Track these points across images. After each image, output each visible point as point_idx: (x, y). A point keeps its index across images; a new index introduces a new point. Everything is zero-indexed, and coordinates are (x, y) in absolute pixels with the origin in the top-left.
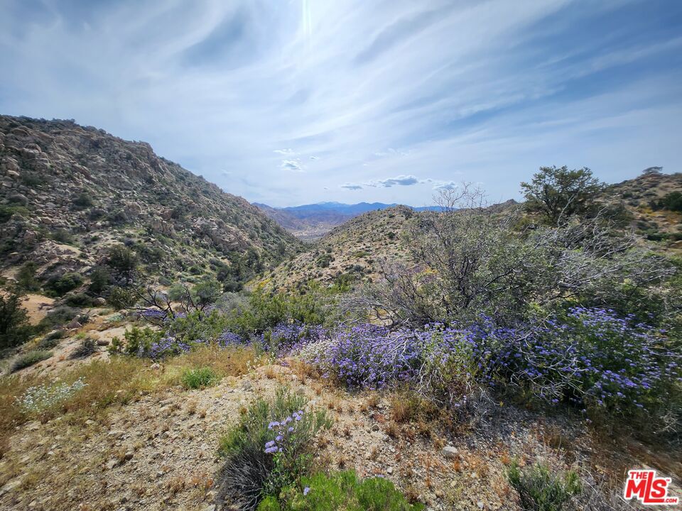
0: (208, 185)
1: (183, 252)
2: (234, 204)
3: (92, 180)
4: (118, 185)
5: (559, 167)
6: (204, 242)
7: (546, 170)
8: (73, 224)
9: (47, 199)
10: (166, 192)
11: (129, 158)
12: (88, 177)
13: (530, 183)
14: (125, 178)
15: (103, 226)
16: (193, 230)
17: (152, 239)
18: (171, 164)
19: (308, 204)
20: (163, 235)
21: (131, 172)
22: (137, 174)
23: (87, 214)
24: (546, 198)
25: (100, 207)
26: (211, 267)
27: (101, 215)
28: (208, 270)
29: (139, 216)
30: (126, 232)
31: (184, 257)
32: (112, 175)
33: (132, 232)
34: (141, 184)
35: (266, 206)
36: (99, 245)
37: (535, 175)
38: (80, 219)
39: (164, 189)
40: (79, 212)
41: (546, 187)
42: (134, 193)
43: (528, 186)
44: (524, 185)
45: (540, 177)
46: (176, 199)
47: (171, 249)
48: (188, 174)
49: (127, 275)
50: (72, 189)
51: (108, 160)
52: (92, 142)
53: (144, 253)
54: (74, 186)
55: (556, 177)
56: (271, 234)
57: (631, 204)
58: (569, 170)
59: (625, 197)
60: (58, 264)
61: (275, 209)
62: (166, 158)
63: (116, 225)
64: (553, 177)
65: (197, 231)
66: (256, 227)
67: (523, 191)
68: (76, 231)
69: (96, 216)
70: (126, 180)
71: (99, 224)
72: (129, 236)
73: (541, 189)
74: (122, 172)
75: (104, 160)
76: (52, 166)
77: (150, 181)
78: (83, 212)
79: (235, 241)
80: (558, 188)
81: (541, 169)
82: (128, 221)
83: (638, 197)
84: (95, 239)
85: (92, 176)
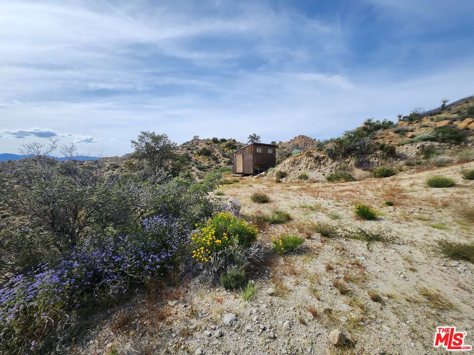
5: (151, 132)
7: (145, 133)
13: (137, 141)
24: (147, 150)
37: (139, 136)
41: (147, 143)
43: (135, 143)
44: (133, 142)
45: (142, 137)
55: (151, 138)
57: (191, 153)
58: (156, 135)
59: (188, 149)
64: (149, 138)
67: (133, 145)
73: (144, 145)
80: (153, 144)
81: (142, 133)
83: (193, 150)
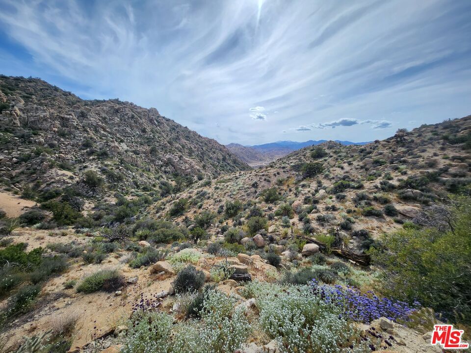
0: (190, 132)
1: (141, 176)
2: (206, 144)
3: (107, 131)
4: (124, 134)
6: (168, 169)
8: (76, 158)
9: (68, 144)
10: (153, 137)
11: (133, 117)
12: (105, 130)
14: (128, 130)
15: (93, 159)
16: (162, 161)
17: (121, 168)
18: (168, 120)
19: (269, 143)
20: (132, 165)
21: (133, 126)
22: (137, 127)
23: (87, 152)
25: (95, 148)
26: (159, 187)
27: (94, 152)
28: (157, 189)
29: (118, 153)
30: (106, 163)
31: (141, 179)
32: (121, 128)
33: (109, 163)
34: (138, 133)
35: (239, 145)
36: (86, 170)
38: (82, 155)
39: (151, 135)
40: (82, 151)
42: (132, 139)
46: (158, 142)
47: (134, 174)
48: (178, 126)
49: (94, 191)
50: (85, 137)
51: (121, 120)
52: (115, 109)
53: (111, 176)
54: (86, 135)
56: (228, 164)
60: (53, 182)
61: (245, 147)
62: (166, 117)
63: (101, 158)
65: (165, 162)
66: (218, 159)
68: (77, 162)
69: (91, 153)
70: (129, 131)
71: (91, 158)
72: (106, 165)
74: (128, 126)
75: (119, 119)
76: (77, 125)
77: (144, 131)
78: (85, 151)
79: (189, 168)
82: (110, 156)
84: (86, 167)
85: (107, 130)
